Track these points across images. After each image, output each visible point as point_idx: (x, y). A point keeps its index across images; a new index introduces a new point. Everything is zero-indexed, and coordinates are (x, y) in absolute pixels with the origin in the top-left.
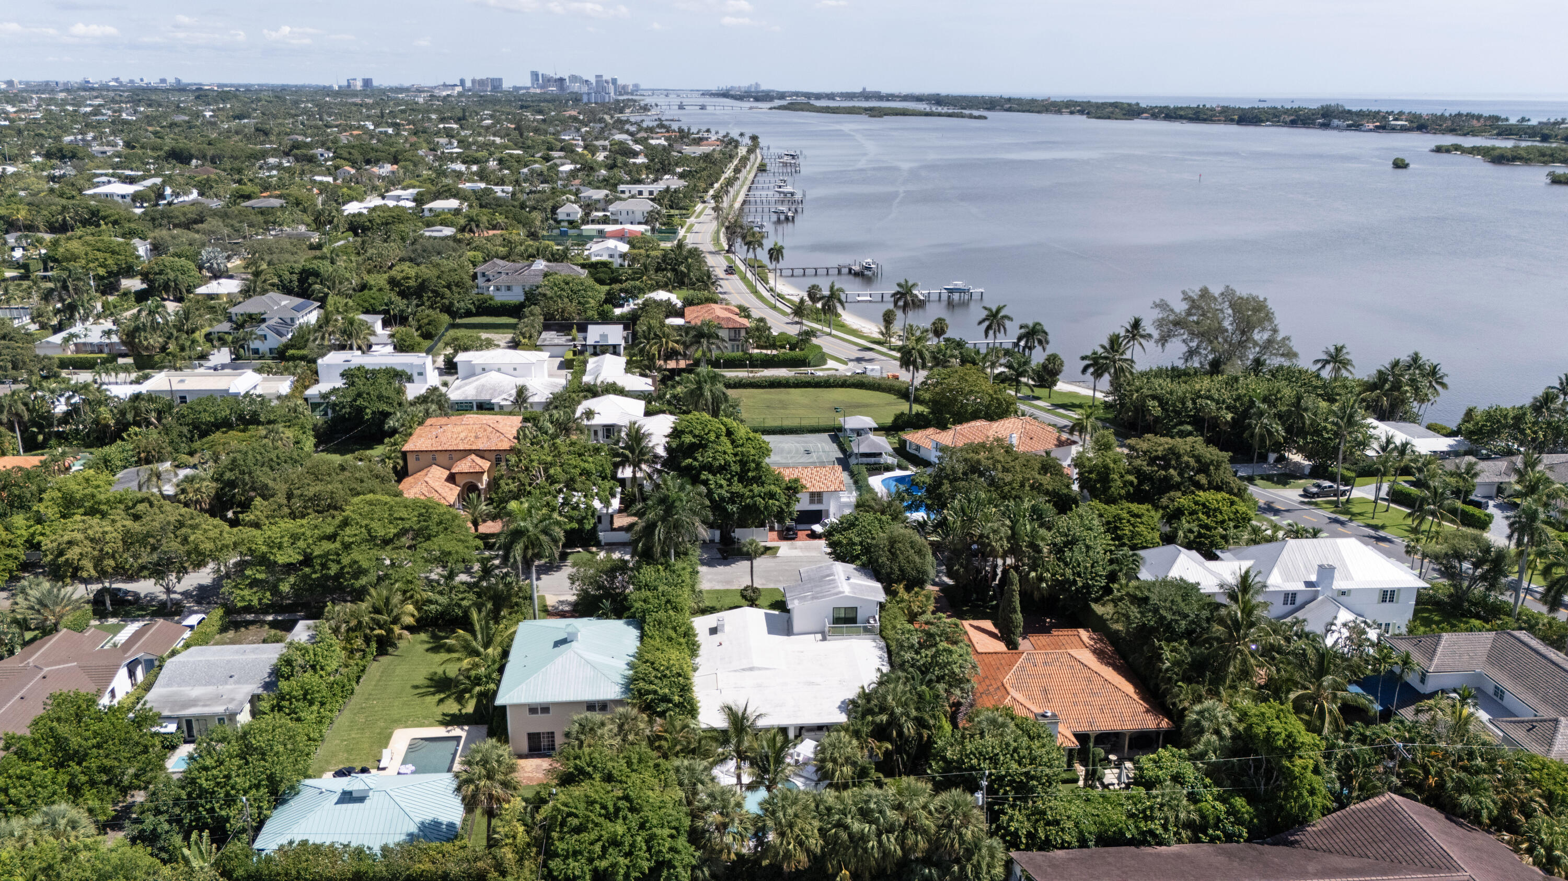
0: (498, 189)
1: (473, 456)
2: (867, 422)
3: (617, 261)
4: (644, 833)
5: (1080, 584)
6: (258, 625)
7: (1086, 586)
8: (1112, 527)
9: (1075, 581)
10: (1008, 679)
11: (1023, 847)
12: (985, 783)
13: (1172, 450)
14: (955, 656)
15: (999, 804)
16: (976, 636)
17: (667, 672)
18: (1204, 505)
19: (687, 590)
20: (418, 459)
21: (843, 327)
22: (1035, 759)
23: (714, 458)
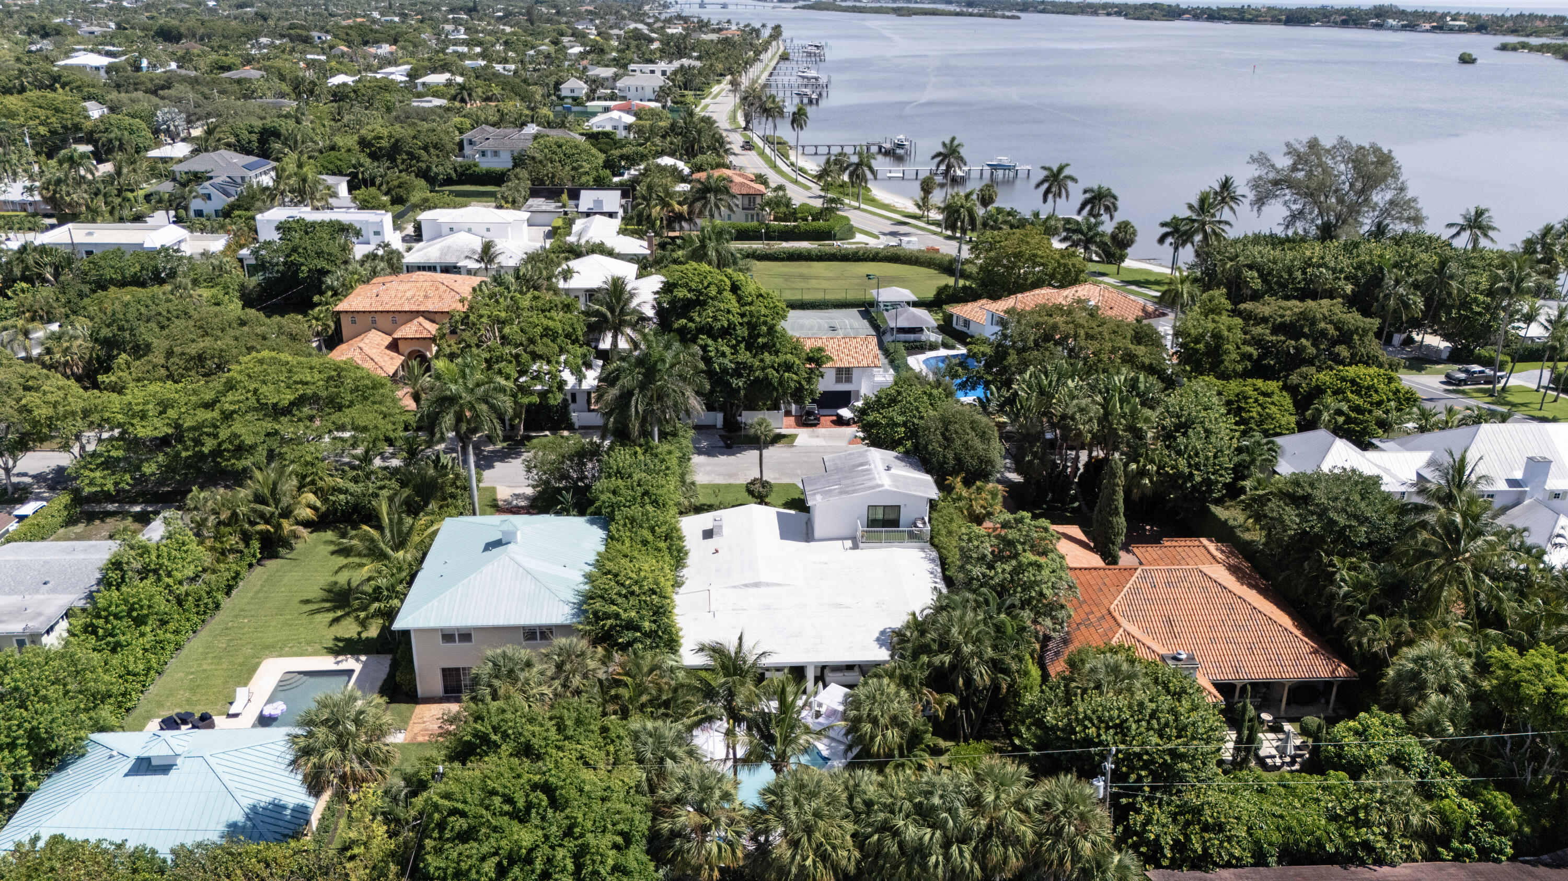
0: (499, 67)
1: (421, 319)
2: (907, 294)
3: (621, 134)
4: (570, 844)
5: (1198, 479)
6: (118, 518)
7: (1207, 482)
8: (1235, 407)
9: (1191, 474)
10: (1117, 605)
11: (1165, 863)
12: (1109, 766)
13: (1303, 315)
14: (1046, 573)
15: (1128, 796)
16: (1064, 546)
17: (636, 588)
18: (1353, 382)
19: (673, 481)
20: (354, 322)
21: (873, 201)
22: (1185, 728)
23: (715, 318)
